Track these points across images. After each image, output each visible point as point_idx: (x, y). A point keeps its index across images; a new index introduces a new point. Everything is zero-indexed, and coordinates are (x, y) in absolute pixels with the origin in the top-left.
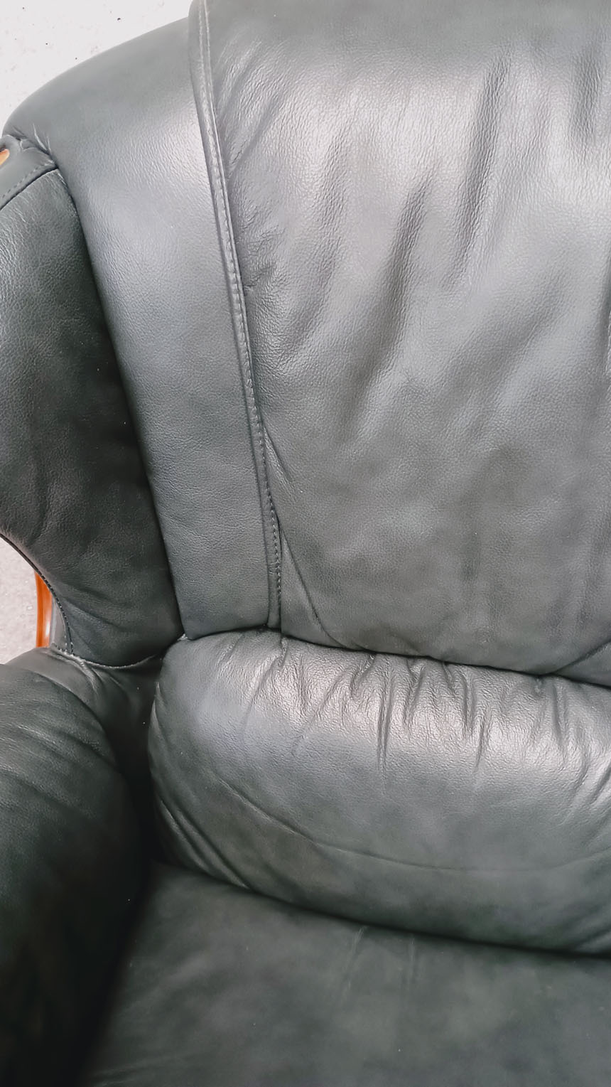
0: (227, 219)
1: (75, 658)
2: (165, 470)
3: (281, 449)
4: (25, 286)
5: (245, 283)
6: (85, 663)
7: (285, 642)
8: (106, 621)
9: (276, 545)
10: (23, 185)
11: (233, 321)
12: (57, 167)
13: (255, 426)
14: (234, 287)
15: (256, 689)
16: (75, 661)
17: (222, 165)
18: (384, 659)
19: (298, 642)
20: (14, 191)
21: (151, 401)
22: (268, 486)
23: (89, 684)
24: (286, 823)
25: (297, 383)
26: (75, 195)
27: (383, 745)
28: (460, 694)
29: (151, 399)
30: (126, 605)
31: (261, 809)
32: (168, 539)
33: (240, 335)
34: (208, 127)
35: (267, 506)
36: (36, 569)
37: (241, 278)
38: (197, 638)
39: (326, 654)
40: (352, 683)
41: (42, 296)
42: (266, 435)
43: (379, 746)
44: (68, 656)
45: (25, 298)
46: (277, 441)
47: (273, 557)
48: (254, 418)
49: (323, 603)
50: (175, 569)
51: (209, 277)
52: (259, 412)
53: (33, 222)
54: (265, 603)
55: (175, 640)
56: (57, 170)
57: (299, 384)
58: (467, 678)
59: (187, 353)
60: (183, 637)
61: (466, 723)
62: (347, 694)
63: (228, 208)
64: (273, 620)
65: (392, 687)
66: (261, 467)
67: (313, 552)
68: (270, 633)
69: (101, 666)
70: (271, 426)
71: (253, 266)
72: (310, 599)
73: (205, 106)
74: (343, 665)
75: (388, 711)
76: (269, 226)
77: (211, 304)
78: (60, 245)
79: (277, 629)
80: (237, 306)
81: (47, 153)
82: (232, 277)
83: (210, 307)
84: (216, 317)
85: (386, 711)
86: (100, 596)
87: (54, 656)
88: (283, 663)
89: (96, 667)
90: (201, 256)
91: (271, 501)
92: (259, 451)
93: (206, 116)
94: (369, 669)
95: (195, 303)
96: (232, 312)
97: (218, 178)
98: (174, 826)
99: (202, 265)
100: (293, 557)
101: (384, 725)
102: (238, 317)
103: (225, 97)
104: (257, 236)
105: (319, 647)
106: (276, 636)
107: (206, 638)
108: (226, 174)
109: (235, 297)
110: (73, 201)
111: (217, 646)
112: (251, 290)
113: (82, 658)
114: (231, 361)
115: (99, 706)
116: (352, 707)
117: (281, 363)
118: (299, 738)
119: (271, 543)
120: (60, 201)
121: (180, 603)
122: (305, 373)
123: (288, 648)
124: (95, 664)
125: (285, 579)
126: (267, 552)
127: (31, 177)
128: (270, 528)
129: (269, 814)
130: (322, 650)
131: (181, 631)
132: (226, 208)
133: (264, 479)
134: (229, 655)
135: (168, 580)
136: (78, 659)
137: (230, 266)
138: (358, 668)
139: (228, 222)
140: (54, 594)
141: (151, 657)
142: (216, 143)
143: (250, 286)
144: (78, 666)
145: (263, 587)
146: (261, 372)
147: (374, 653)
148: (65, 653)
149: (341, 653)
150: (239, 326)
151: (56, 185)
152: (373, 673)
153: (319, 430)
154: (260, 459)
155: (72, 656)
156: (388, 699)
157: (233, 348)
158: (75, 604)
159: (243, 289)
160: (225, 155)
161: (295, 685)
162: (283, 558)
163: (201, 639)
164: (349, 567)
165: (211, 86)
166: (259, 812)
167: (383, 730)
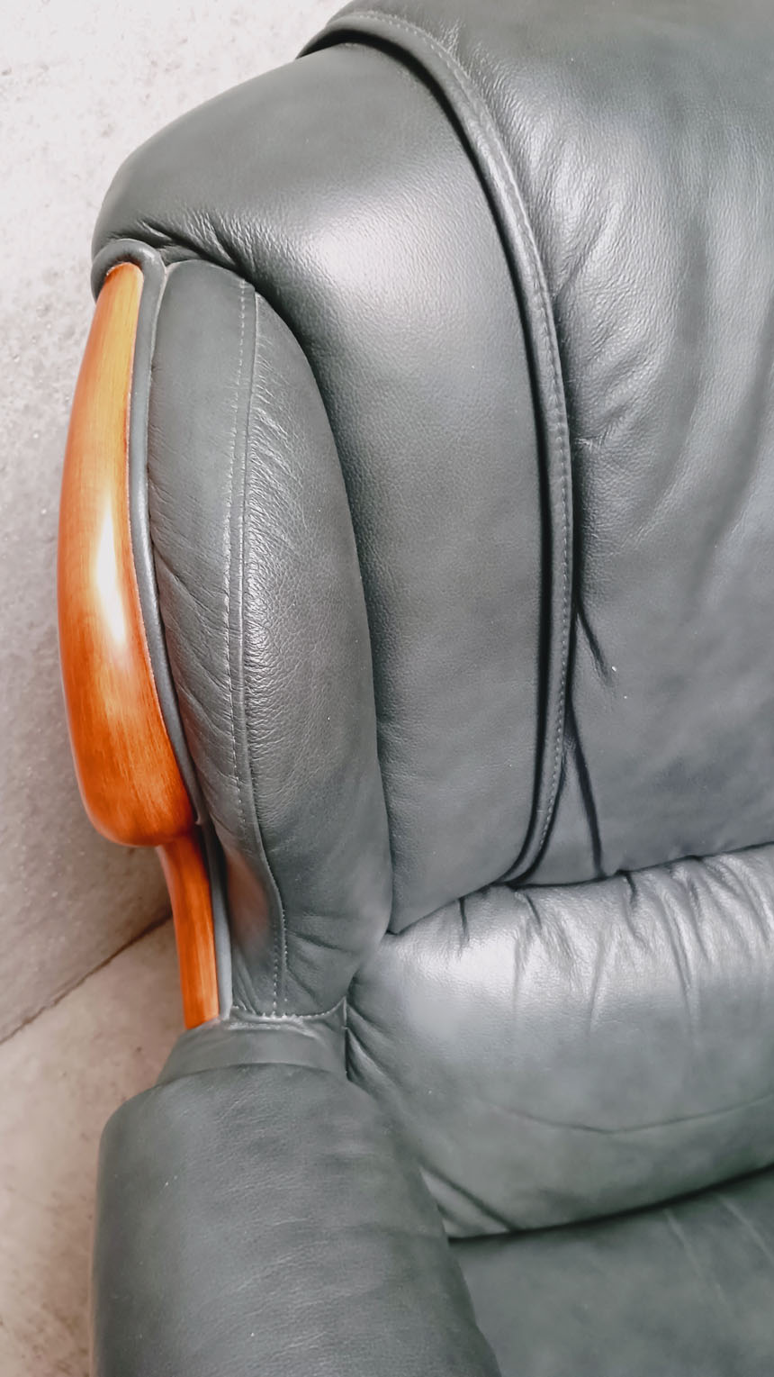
1: (289, 1019)
5: (576, 432)
6: (304, 1021)
7: (520, 895)
9: (555, 773)
12: (257, 289)
14: (554, 441)
16: (291, 1023)
19: (540, 890)
33: (559, 506)
35: (556, 725)
37: (570, 428)
38: (405, 929)
42: (581, 632)
43: (683, 986)
44: (278, 1020)
47: (549, 790)
56: (258, 294)
57: (651, 558)
59: (480, 541)
63: (554, 333)
64: (519, 871)
68: (495, 890)
69: (319, 1017)
71: (600, 409)
80: (558, 466)
81: (232, 268)
82: (552, 427)
89: (315, 1021)
95: (499, 470)
106: (506, 891)
107: (419, 924)
109: (557, 454)
111: (441, 930)
112: (590, 443)
113: (299, 1015)
119: (551, 773)
122: (659, 543)
124: (313, 1017)
128: (552, 754)
136: (293, 1018)
138: (622, 897)
143: (588, 439)
144: (296, 1029)
148: (273, 1017)
152: (641, 899)
153: (666, 612)
158: (316, 941)
159: (571, 442)
162: (564, 788)
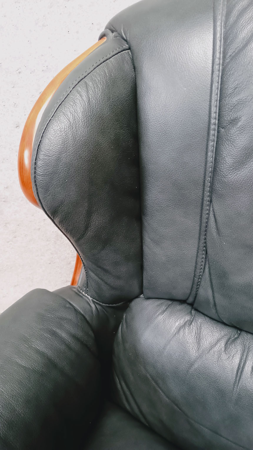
0: (218, 88)
1: (88, 296)
2: (152, 215)
3: (219, 219)
4: (101, 109)
5: (220, 125)
6: (92, 300)
7: (193, 312)
8: (106, 283)
9: (202, 265)
10: (111, 56)
11: (207, 145)
12: (129, 49)
13: (206, 203)
14: (212, 127)
15: (174, 333)
16: (88, 298)
17: (221, 58)
18: (246, 335)
19: (201, 314)
20: (105, 58)
21: (152, 179)
22: (205, 235)
23: (92, 311)
24: (177, 405)
25: (237, 186)
26: (136, 65)
27: (238, 382)
29: (153, 178)
30: (118, 278)
31: (165, 394)
32: (146, 249)
33: (210, 154)
34: (218, 35)
35: (202, 245)
36: (78, 252)
37: (218, 123)
38: (148, 298)
39: (215, 324)
40: (227, 343)
41: (109, 116)
42: (211, 209)
43: (235, 382)
44: (85, 294)
45: (100, 116)
46: (217, 214)
47: (198, 271)
48: (207, 198)
49: (220, 300)
50: (146, 264)
51: (199, 119)
52: (211, 196)
53: (112, 76)
54: (188, 292)
55: (137, 297)
56: (129, 50)
57: (239, 186)
59: (178, 157)
60: (142, 296)
62: (223, 349)
63: (220, 83)
64: (190, 300)
65: (248, 352)
66: (204, 225)
67: (223, 275)
68: (186, 305)
69: (99, 303)
70: (217, 205)
71: (228, 117)
72: (214, 297)
73: (218, 23)
74: (223, 333)
76: (242, 96)
77: (197, 134)
78: (123, 90)
79: (192, 305)
80: (211, 138)
81: (126, 41)
82: (213, 121)
83: (196, 135)
84: (198, 141)
85: (242, 364)
86: (106, 271)
87: (78, 293)
88: (191, 323)
89: (97, 303)
90: (198, 107)
91: (205, 243)
92: (205, 216)
93: (218, 29)
94: (236, 338)
95: (189, 132)
96: (208, 140)
97: (218, 65)
98: (119, 386)
99: (197, 112)
100: (210, 274)
101: (240, 371)
102: (211, 143)
103: (232, 20)
104: (234, 100)
105: (211, 320)
106: (189, 308)
107: (154, 299)
108: (223, 63)
109: (212, 132)
110: (134, 68)
111: (158, 305)
112: (223, 130)
113: (91, 297)
114: (201, 166)
115: (94, 323)
116: (224, 356)
117: (231, 173)
118: (192, 365)
119: (199, 264)
120: (128, 67)
121: (144, 281)
122: (244, 181)
123: (194, 316)
124: (96, 301)
125: (203, 283)
126: (196, 267)
127: (115, 52)
128: (201, 256)
129: (168, 397)
130: (213, 322)
131: (142, 293)
132: (218, 83)
133: (204, 231)
134: (164, 311)
135: (141, 268)
137: (213, 115)
138: (231, 336)
139: (218, 91)
140: (84, 265)
141: (124, 302)
142: (221, 45)
143: (223, 128)
144: (88, 301)
145: (189, 284)
146: (217, 176)
147: (241, 330)
148: (84, 293)
149: (223, 326)
150: (210, 148)
151: (128, 58)
152: (239, 341)
153: (244, 213)
154: (204, 220)
155: (86, 295)
157: (203, 160)
158: (94, 273)
159: (218, 129)
160: (225, 53)
161: (195, 337)
162: (204, 273)
163: (150, 299)
164: (241, 288)
165: (224, 13)
166: (163, 394)
167: (239, 374)
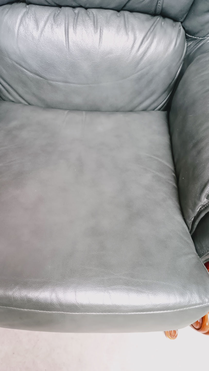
15: (19, 23)
18: (64, 9)
19: (32, 5)
27: (67, 39)
28: (92, 18)
31: (28, 71)
39: (43, 8)
40: (54, 17)
58: (94, 13)
61: (95, 28)
62: (53, 21)
65: (68, 17)
68: (21, 3)
74: (50, 12)
75: (68, 26)
105: (40, 6)
106: (24, 4)
116: (54, 27)
123: (29, 7)
138: (55, 12)
149: (49, 7)
152: (61, 14)
156: (67, 22)
161: (33, 20)
167: (67, 33)
